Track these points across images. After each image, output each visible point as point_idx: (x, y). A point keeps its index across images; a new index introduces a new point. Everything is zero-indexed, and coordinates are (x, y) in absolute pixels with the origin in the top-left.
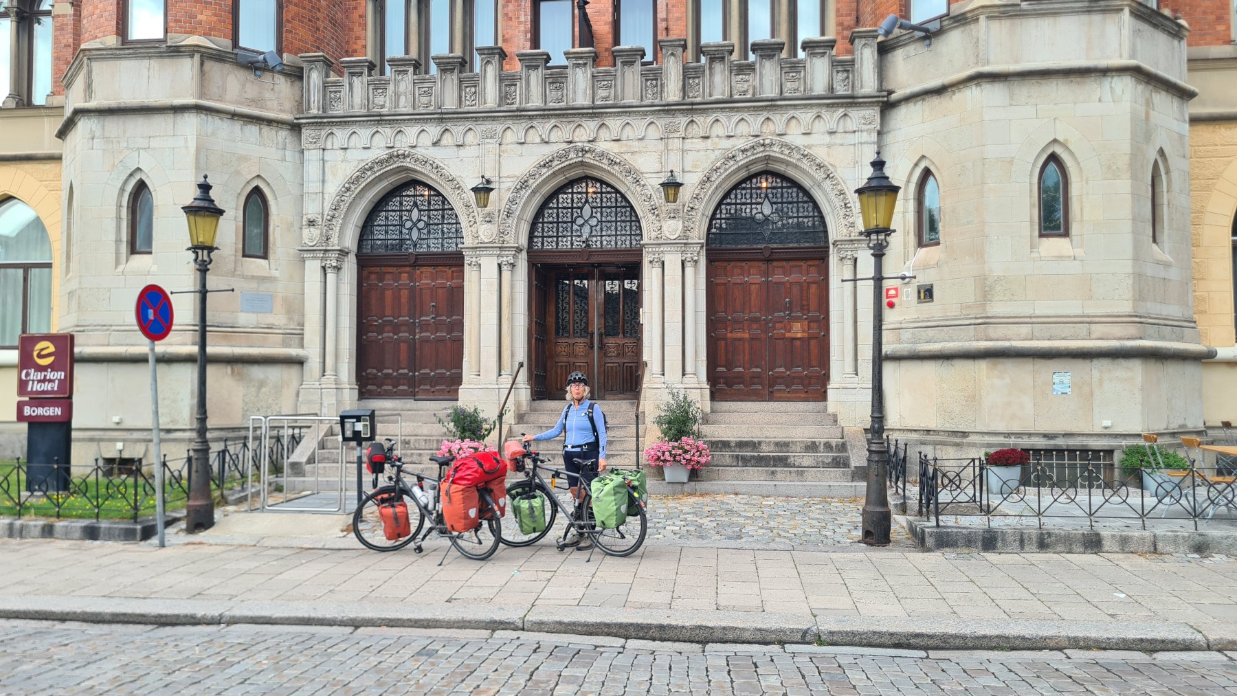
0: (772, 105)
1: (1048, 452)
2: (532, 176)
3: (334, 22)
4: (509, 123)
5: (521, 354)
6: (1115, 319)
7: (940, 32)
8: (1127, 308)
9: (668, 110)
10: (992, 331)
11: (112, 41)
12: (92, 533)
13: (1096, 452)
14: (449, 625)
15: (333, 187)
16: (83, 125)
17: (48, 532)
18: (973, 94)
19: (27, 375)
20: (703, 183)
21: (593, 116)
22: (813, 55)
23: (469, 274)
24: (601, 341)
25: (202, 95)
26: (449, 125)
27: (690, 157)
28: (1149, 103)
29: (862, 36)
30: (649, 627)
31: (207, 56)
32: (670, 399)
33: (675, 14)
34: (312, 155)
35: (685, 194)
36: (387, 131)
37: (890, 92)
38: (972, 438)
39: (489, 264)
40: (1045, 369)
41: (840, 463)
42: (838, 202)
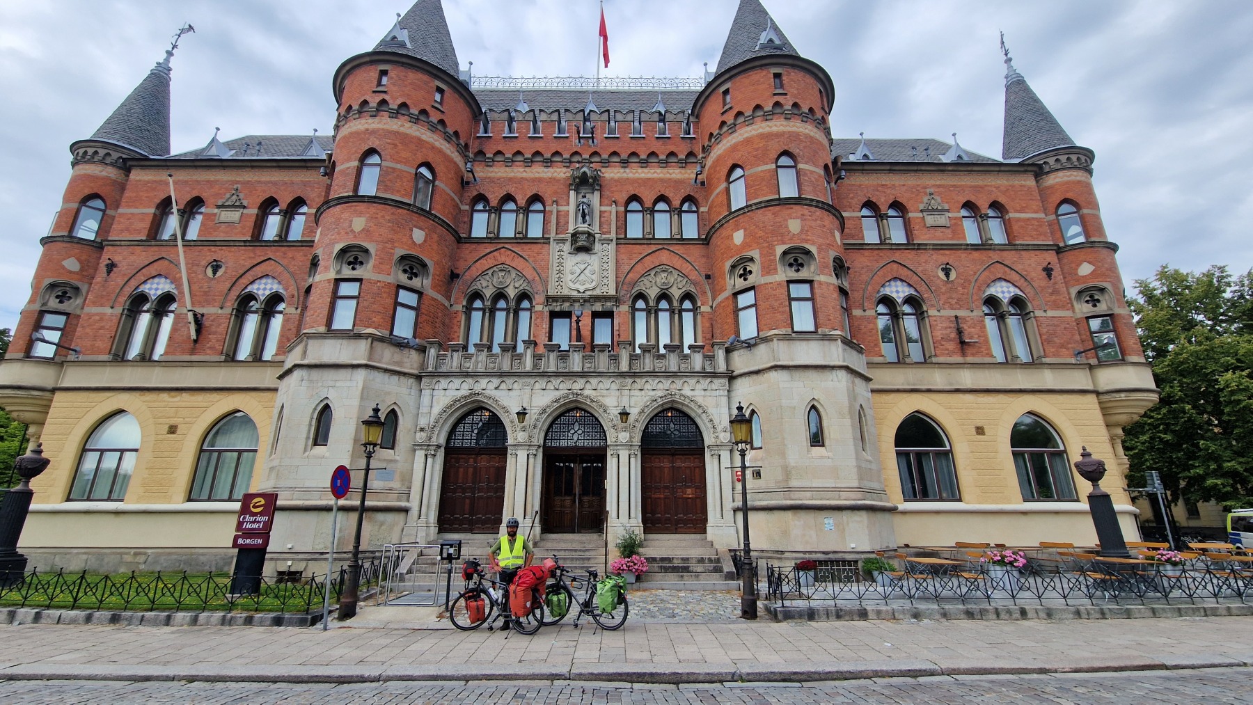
0: (674, 375)
1: (826, 562)
2: (549, 407)
3: (444, 324)
4: (538, 379)
5: (537, 507)
6: (850, 490)
7: (755, 345)
8: (856, 484)
9: (622, 375)
10: (793, 495)
11: (322, 329)
12: (278, 622)
13: (849, 562)
14: (524, 677)
15: (437, 410)
16: (297, 374)
17: (249, 621)
18: (773, 375)
19: (244, 518)
20: (640, 413)
21: (582, 377)
22: (695, 351)
23: (510, 460)
24: (580, 499)
25: (370, 359)
26: (505, 379)
27: (633, 399)
28: (853, 382)
29: (718, 344)
30: (645, 674)
31: (375, 339)
32: (624, 533)
33: (623, 328)
34: (426, 393)
35: (631, 419)
36: (470, 381)
37: (733, 372)
38: (787, 555)
39: (522, 455)
40: (821, 516)
41: (718, 570)
42: (709, 425)
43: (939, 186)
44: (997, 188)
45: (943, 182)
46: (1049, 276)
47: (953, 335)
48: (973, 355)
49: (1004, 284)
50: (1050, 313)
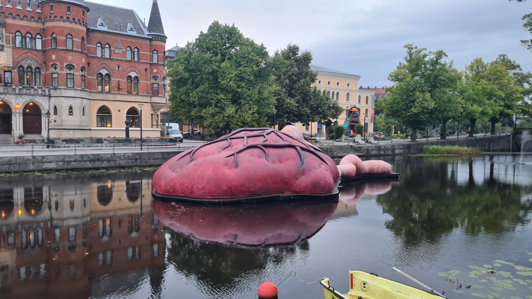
0: (33, 95)
1: (70, 140)
6: (77, 125)
7: (57, 89)
8: (79, 124)
9: (17, 94)
10: (63, 126)
13: (75, 140)
18: (61, 98)
27: (20, 101)
28: (83, 101)
29: (46, 87)
32: (18, 134)
33: (15, 77)
37: (50, 95)
38: (60, 138)
40: (69, 131)
42: (43, 108)
43: (121, 40)
44: (138, 43)
45: (123, 39)
46: (146, 71)
47: (117, 86)
48: (121, 91)
49: (134, 72)
50: (144, 82)
